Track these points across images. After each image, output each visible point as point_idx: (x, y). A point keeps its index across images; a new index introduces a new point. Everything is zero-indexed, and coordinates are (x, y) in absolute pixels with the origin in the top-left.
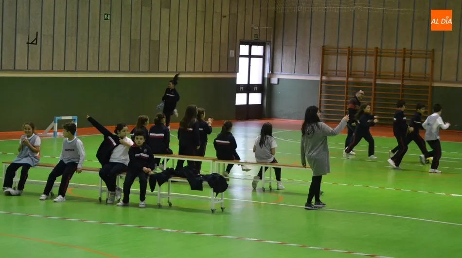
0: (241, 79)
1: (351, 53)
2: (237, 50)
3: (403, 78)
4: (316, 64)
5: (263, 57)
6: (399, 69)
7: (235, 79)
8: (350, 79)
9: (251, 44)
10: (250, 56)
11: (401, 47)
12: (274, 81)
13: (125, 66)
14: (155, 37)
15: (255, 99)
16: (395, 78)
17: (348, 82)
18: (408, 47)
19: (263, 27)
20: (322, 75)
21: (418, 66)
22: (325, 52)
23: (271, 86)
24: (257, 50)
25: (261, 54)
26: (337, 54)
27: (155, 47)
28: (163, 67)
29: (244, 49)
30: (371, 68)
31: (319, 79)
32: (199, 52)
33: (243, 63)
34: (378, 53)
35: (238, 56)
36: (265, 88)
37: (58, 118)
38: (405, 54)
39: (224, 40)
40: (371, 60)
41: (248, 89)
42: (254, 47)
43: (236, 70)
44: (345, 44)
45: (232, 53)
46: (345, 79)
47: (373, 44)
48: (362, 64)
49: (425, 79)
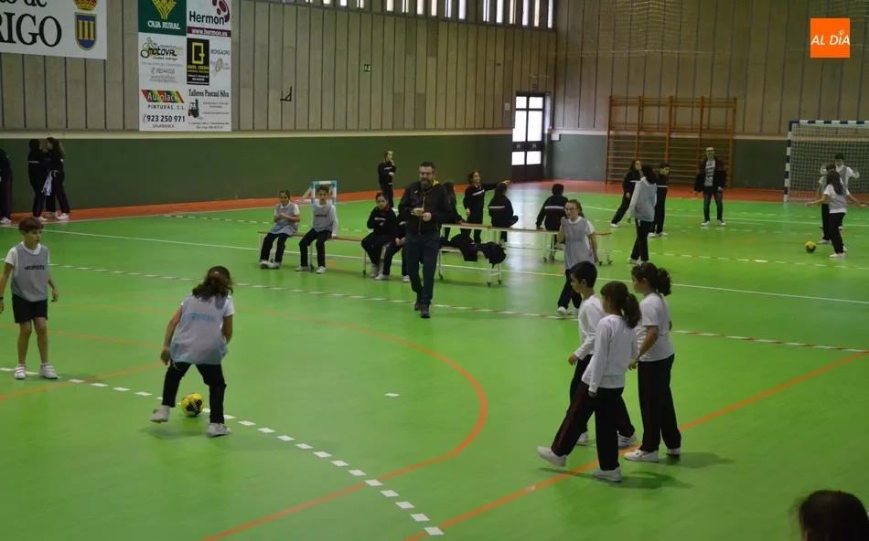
0: (518, 135)
1: (642, 104)
2: (513, 103)
3: (701, 131)
4: (602, 117)
5: (543, 110)
6: (697, 120)
7: (511, 136)
8: (642, 134)
9: (528, 95)
10: (528, 109)
11: (698, 95)
12: (555, 137)
13: (388, 123)
14: (421, 90)
15: (534, 158)
16: (692, 131)
17: (639, 137)
18: (707, 96)
19: (543, 76)
20: (610, 128)
21: (717, 117)
22: (612, 103)
23: (551, 142)
24: (536, 102)
25: (541, 107)
26: (627, 104)
27: (420, 101)
28: (430, 124)
29: (521, 102)
30: (664, 119)
31: (605, 133)
32: (470, 107)
33: (520, 117)
34: (673, 103)
35: (514, 109)
36: (545, 146)
37: (315, 183)
38: (703, 104)
39: (499, 91)
40: (664, 110)
41: (526, 146)
42: (532, 99)
43: (512, 125)
44: (635, 93)
45: (507, 106)
46: (636, 134)
47: (667, 93)
48: (654, 115)
49: (726, 131)
